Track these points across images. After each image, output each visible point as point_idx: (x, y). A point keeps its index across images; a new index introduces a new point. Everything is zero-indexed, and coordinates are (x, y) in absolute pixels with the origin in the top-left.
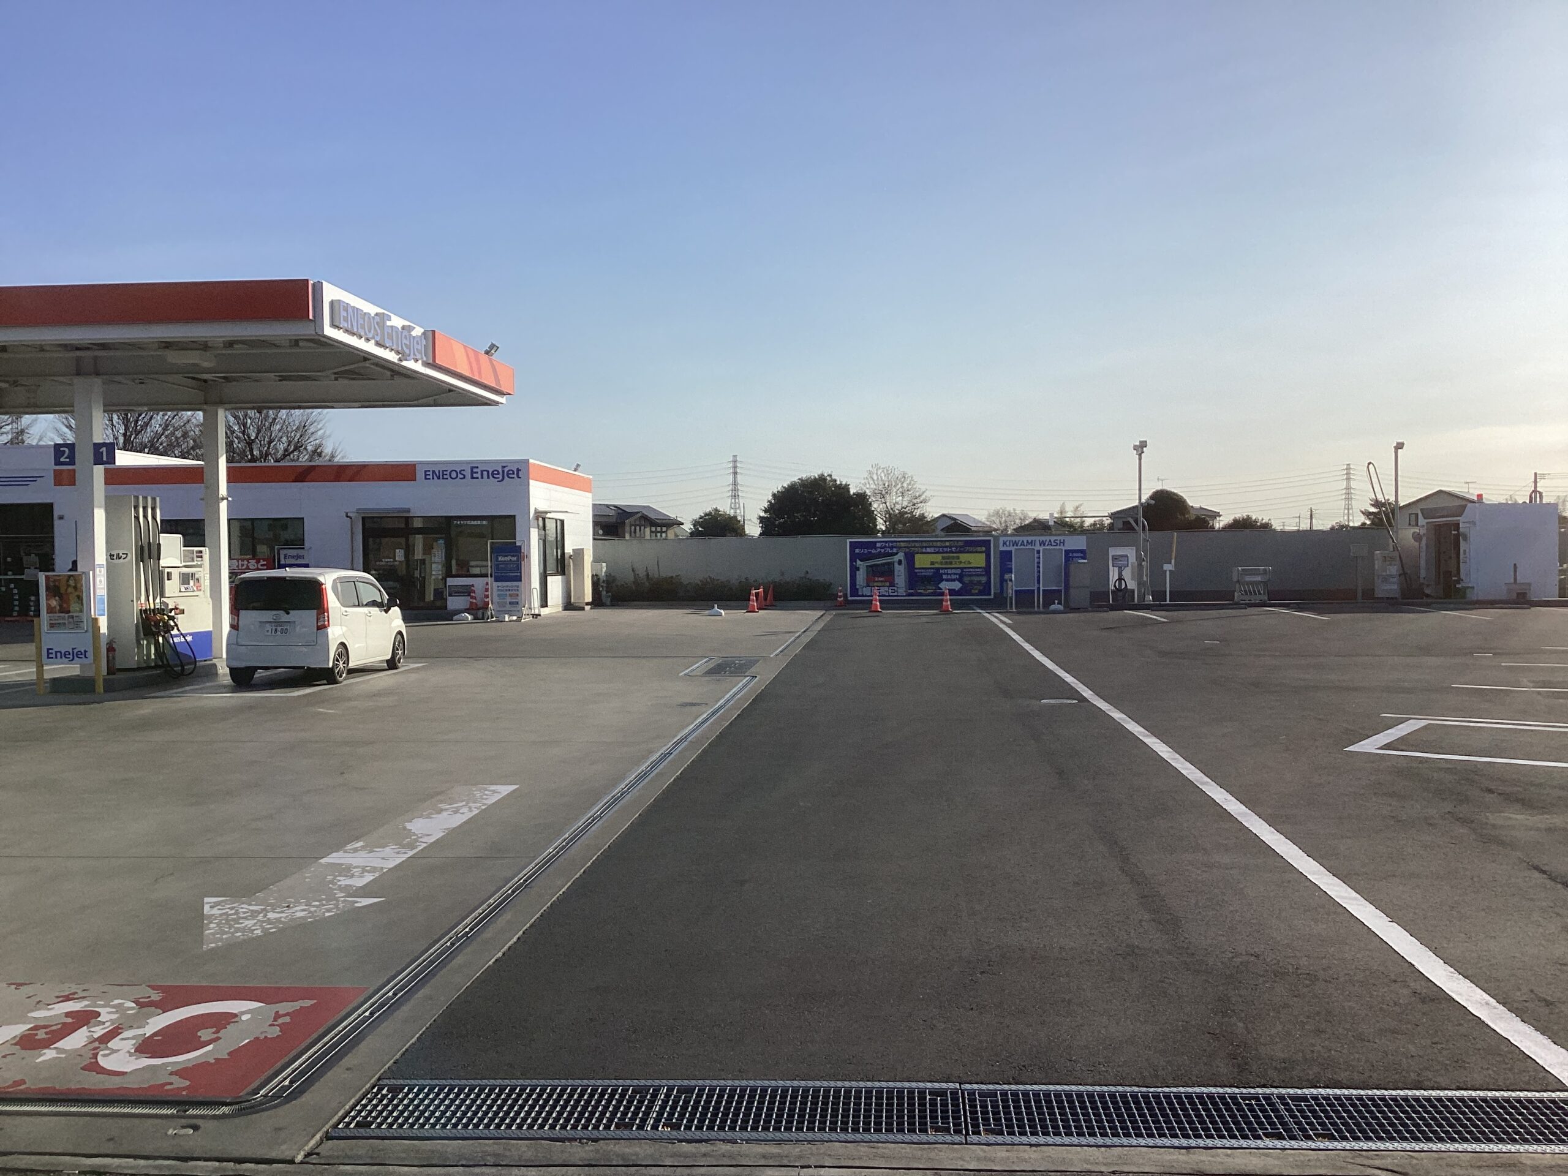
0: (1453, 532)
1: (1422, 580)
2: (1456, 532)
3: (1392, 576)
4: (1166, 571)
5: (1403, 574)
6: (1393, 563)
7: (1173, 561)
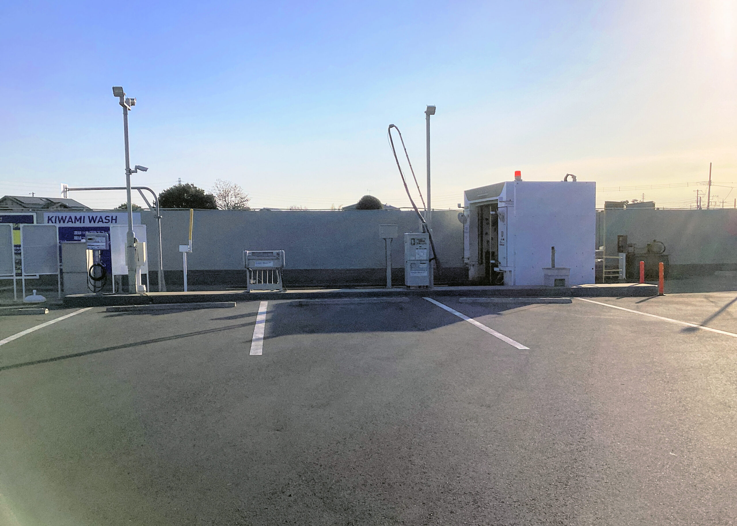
0: (491, 213)
1: (466, 261)
2: (494, 213)
3: (422, 262)
4: (182, 253)
5: (434, 258)
6: (423, 246)
7: (191, 242)
